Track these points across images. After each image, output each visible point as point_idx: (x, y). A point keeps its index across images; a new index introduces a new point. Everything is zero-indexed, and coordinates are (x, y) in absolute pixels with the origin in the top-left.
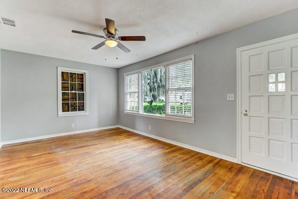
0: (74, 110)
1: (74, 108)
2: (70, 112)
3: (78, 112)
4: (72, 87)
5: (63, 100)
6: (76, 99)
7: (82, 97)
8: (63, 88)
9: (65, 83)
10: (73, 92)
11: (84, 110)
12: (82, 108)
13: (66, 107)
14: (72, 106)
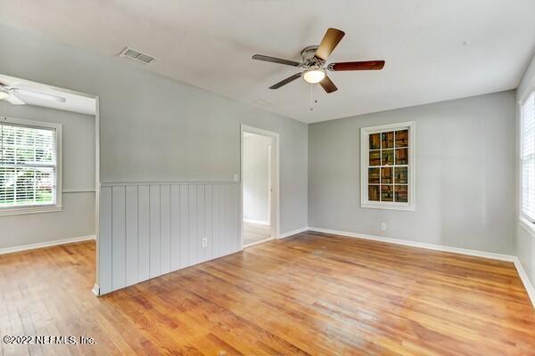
0: (388, 198)
1: (387, 195)
2: (380, 202)
3: (394, 203)
4: (387, 158)
5: (371, 180)
6: (390, 178)
7: (403, 175)
8: (373, 160)
9: (374, 152)
10: (387, 166)
11: (406, 201)
12: (402, 196)
13: (374, 194)
14: (384, 191)
